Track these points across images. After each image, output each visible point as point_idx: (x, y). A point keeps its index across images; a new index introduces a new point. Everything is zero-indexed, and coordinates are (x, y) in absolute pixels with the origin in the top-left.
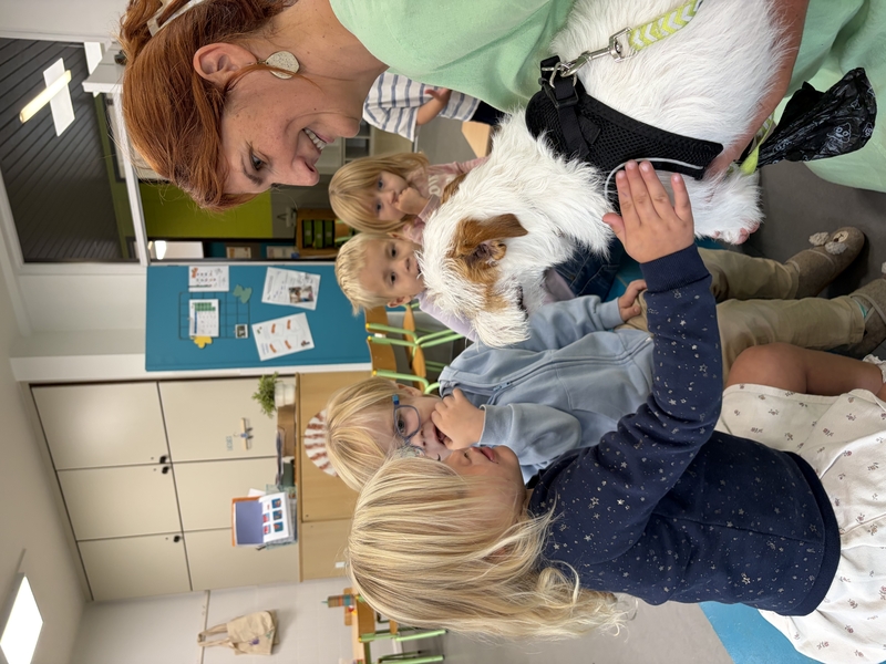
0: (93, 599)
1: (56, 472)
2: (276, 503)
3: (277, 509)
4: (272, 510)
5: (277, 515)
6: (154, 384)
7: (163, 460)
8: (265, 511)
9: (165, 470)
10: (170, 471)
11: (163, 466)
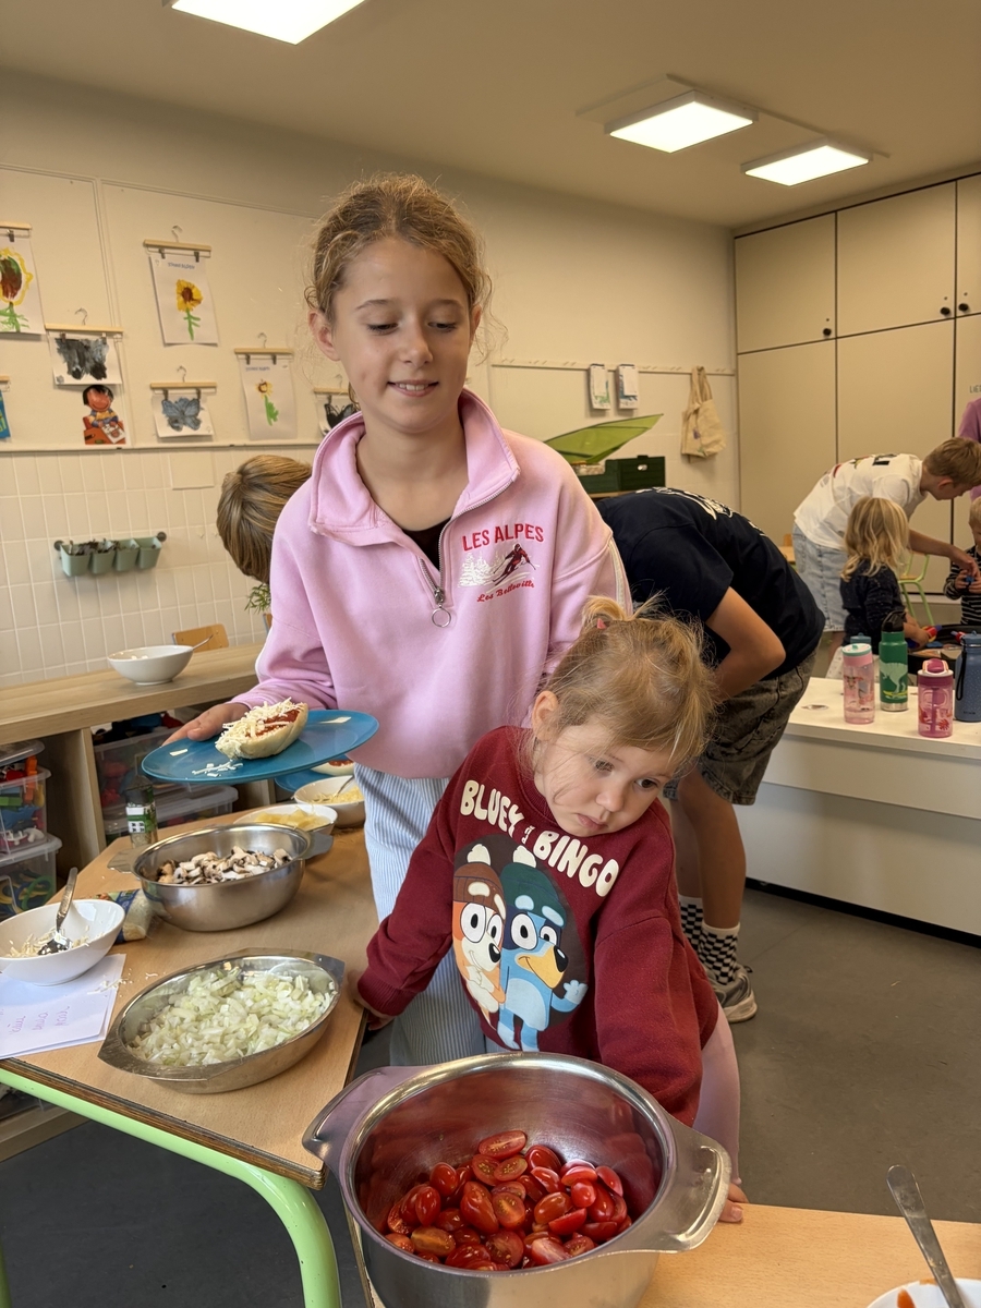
0: (736, 238)
7: (964, 307)
9: (945, 311)
10: (943, 317)
11: (952, 308)
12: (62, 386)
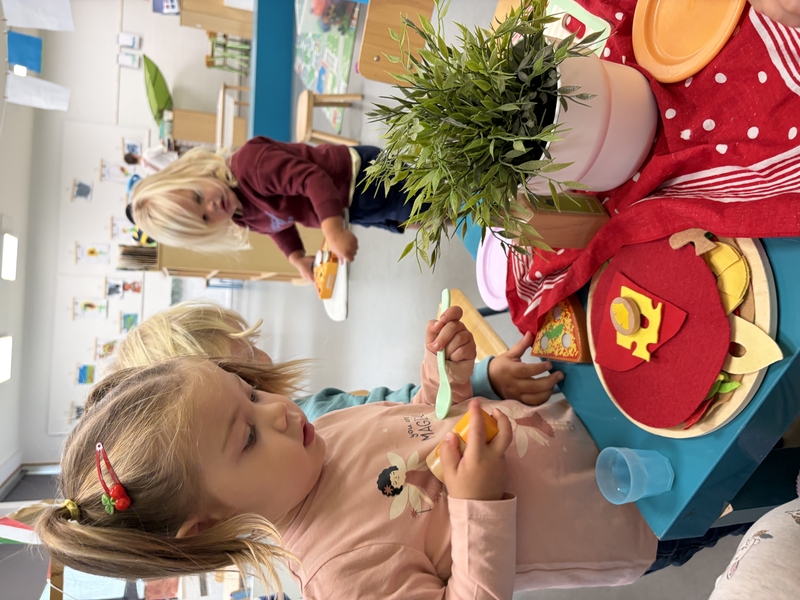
12: (122, 297)
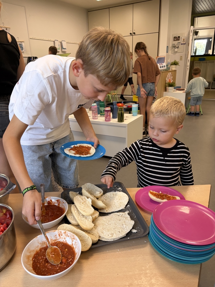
0: (88, 12)
1: (133, 4)
2: (165, 66)
3: (164, 67)
4: (163, 65)
5: (163, 67)
6: (158, 32)
7: (134, 33)
8: (163, 64)
9: (131, 34)
10: (130, 35)
11: (132, 33)
